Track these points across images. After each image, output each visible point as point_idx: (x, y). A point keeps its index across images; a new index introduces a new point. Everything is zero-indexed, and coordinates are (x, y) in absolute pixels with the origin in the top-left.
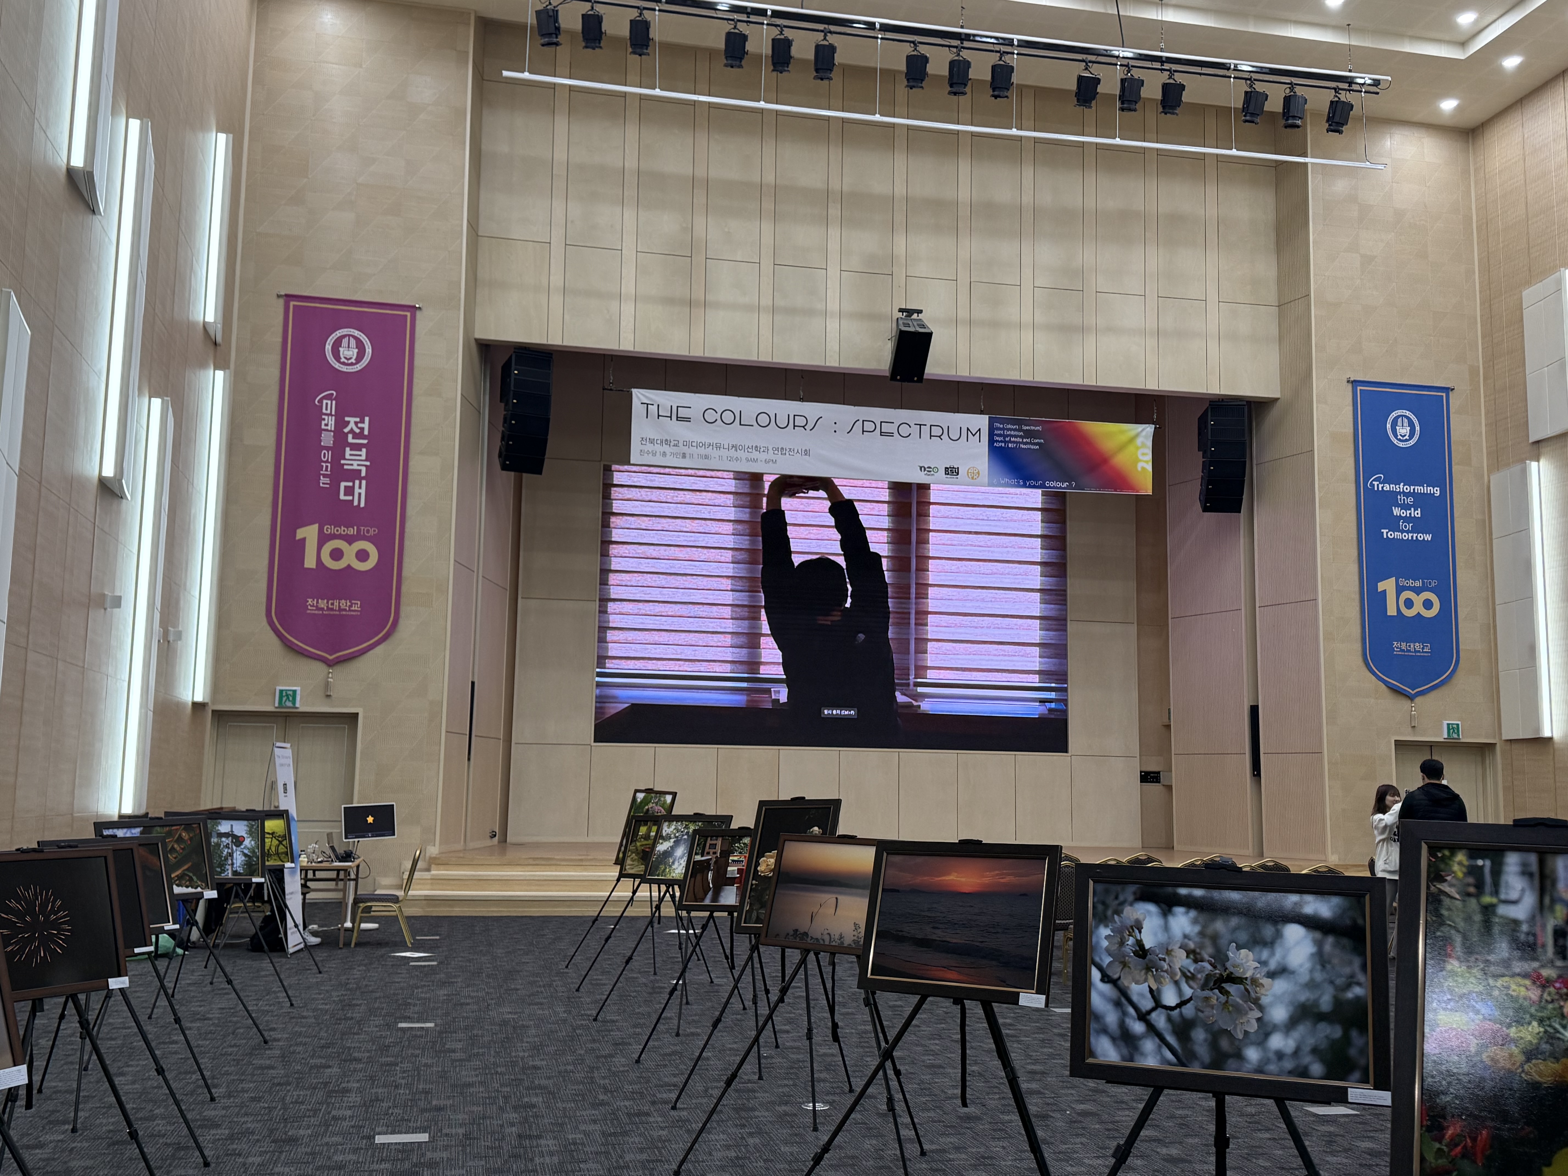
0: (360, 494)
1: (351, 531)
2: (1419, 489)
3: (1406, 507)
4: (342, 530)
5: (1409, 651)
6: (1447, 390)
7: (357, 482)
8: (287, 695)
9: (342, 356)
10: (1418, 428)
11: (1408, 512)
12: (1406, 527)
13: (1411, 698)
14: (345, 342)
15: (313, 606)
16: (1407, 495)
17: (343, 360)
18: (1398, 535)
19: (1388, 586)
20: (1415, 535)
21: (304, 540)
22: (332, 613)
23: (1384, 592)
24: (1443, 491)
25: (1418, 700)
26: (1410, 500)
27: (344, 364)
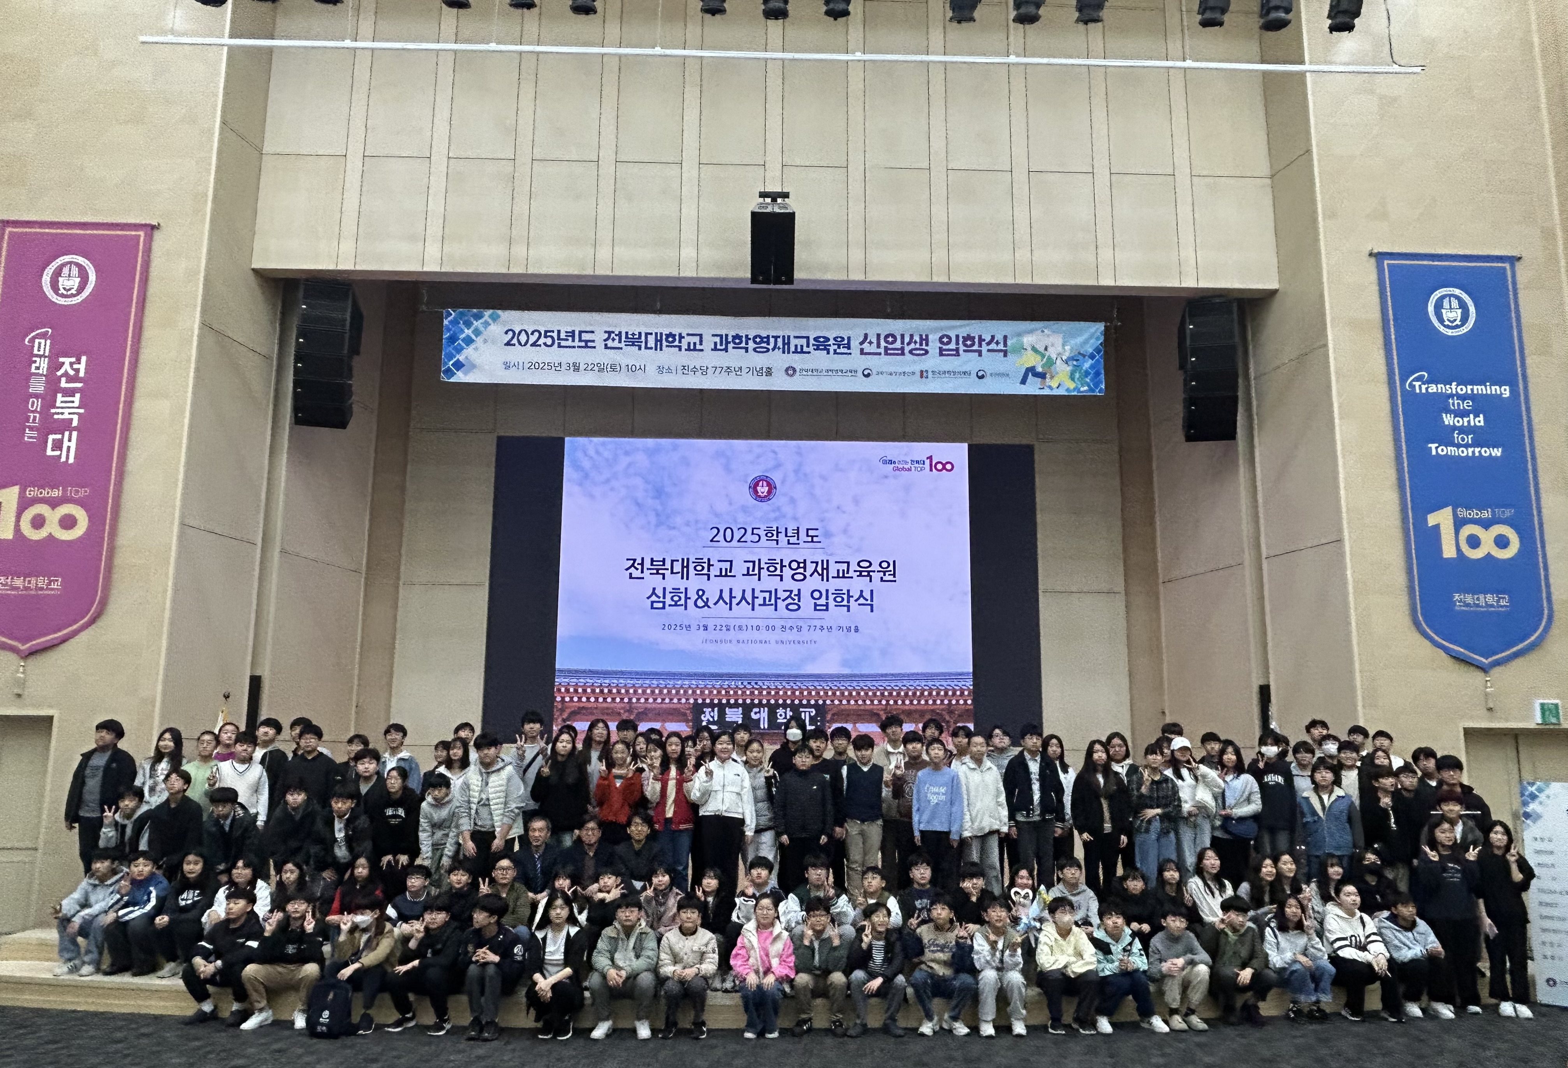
0: (69, 448)
1: (56, 493)
2: (1478, 389)
3: (1463, 414)
4: (45, 493)
5: (1478, 606)
6: (1513, 260)
7: (67, 434)
9: (61, 287)
10: (1472, 309)
11: (1466, 420)
12: (1463, 439)
13: (1484, 669)
14: (66, 270)
15: (6, 585)
16: (1463, 398)
17: (62, 291)
18: (1451, 450)
19: (1442, 519)
20: (1477, 450)
22: (27, 593)
23: (1437, 527)
24: (1514, 392)
25: (1496, 671)
26: (1467, 405)
27: (63, 296)
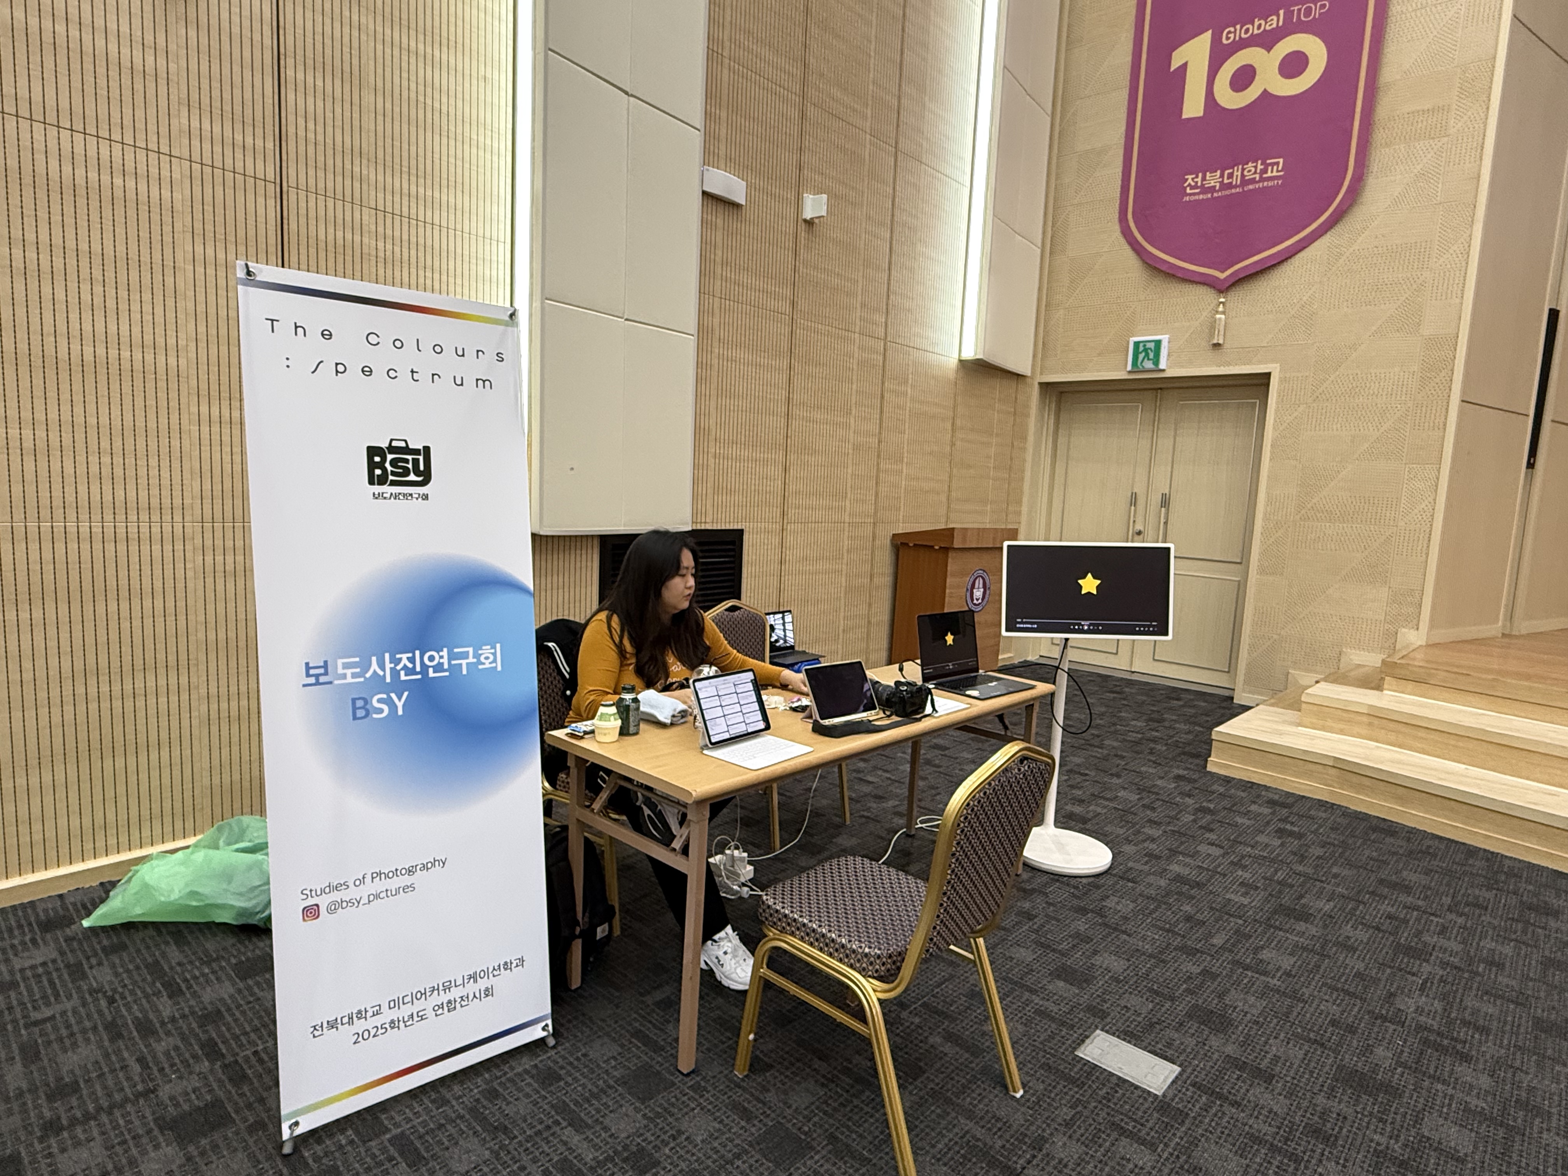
8: (1146, 350)
15: (1196, 187)
21: (1185, 65)
22: (1228, 192)
